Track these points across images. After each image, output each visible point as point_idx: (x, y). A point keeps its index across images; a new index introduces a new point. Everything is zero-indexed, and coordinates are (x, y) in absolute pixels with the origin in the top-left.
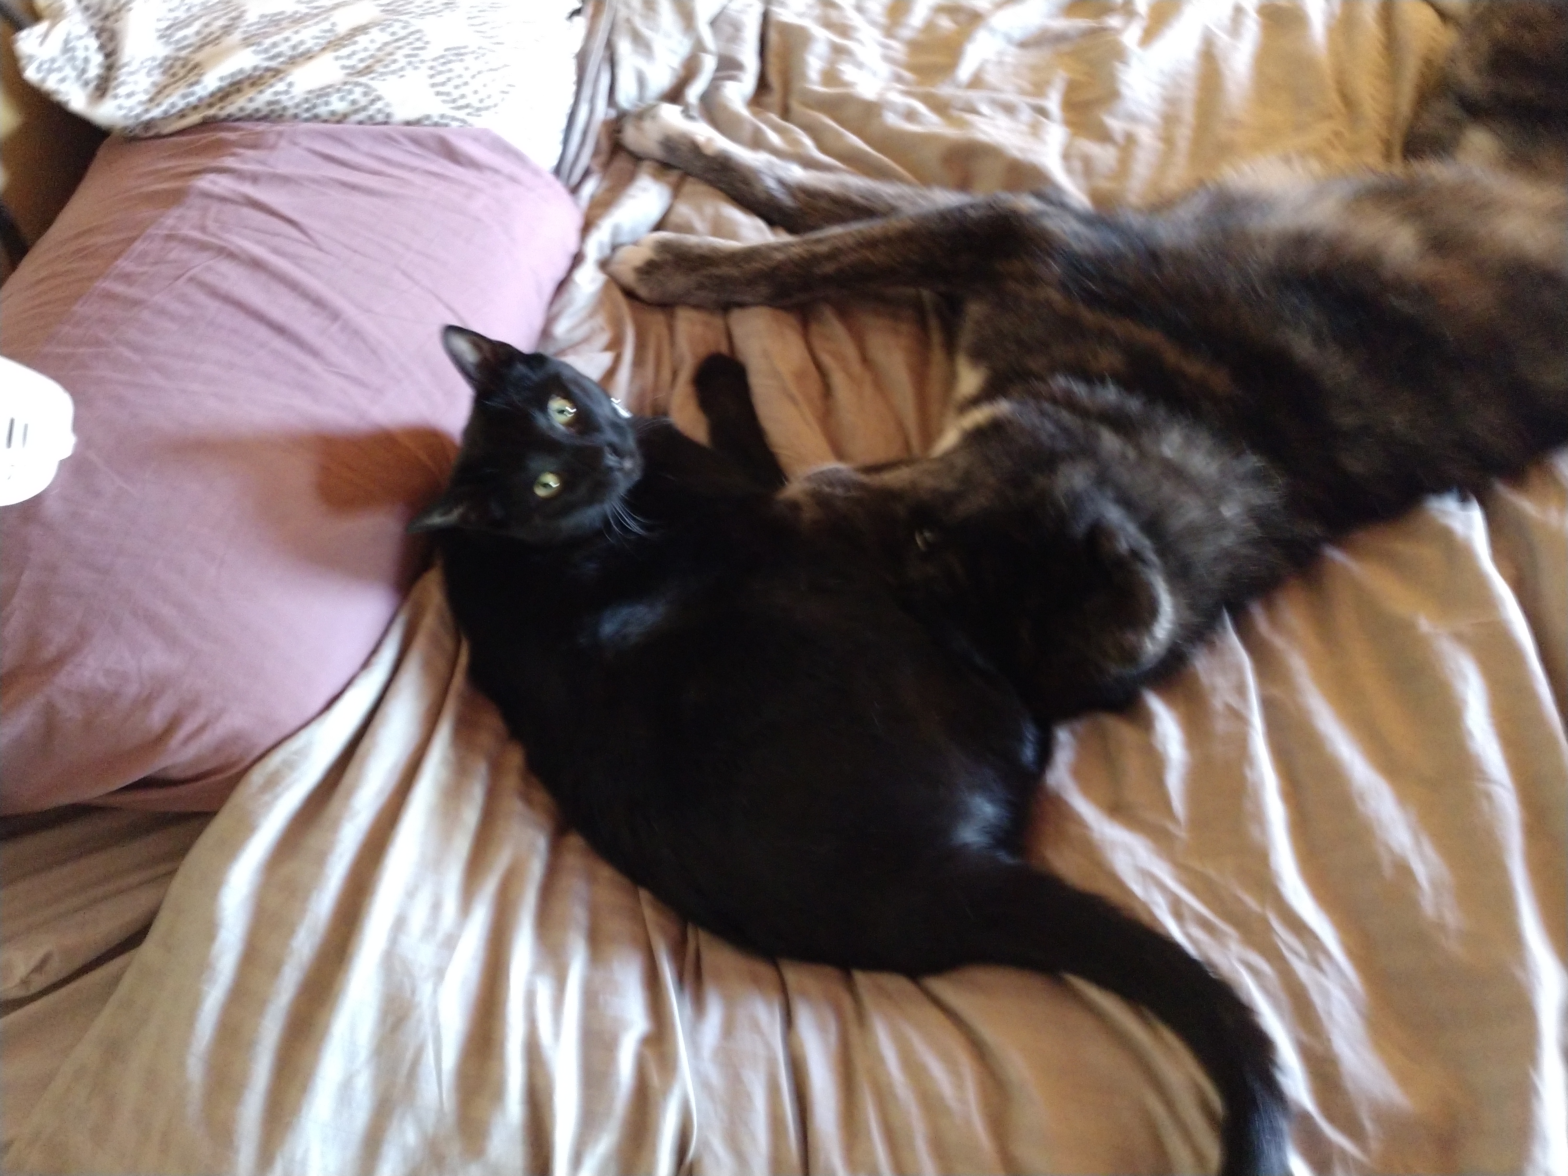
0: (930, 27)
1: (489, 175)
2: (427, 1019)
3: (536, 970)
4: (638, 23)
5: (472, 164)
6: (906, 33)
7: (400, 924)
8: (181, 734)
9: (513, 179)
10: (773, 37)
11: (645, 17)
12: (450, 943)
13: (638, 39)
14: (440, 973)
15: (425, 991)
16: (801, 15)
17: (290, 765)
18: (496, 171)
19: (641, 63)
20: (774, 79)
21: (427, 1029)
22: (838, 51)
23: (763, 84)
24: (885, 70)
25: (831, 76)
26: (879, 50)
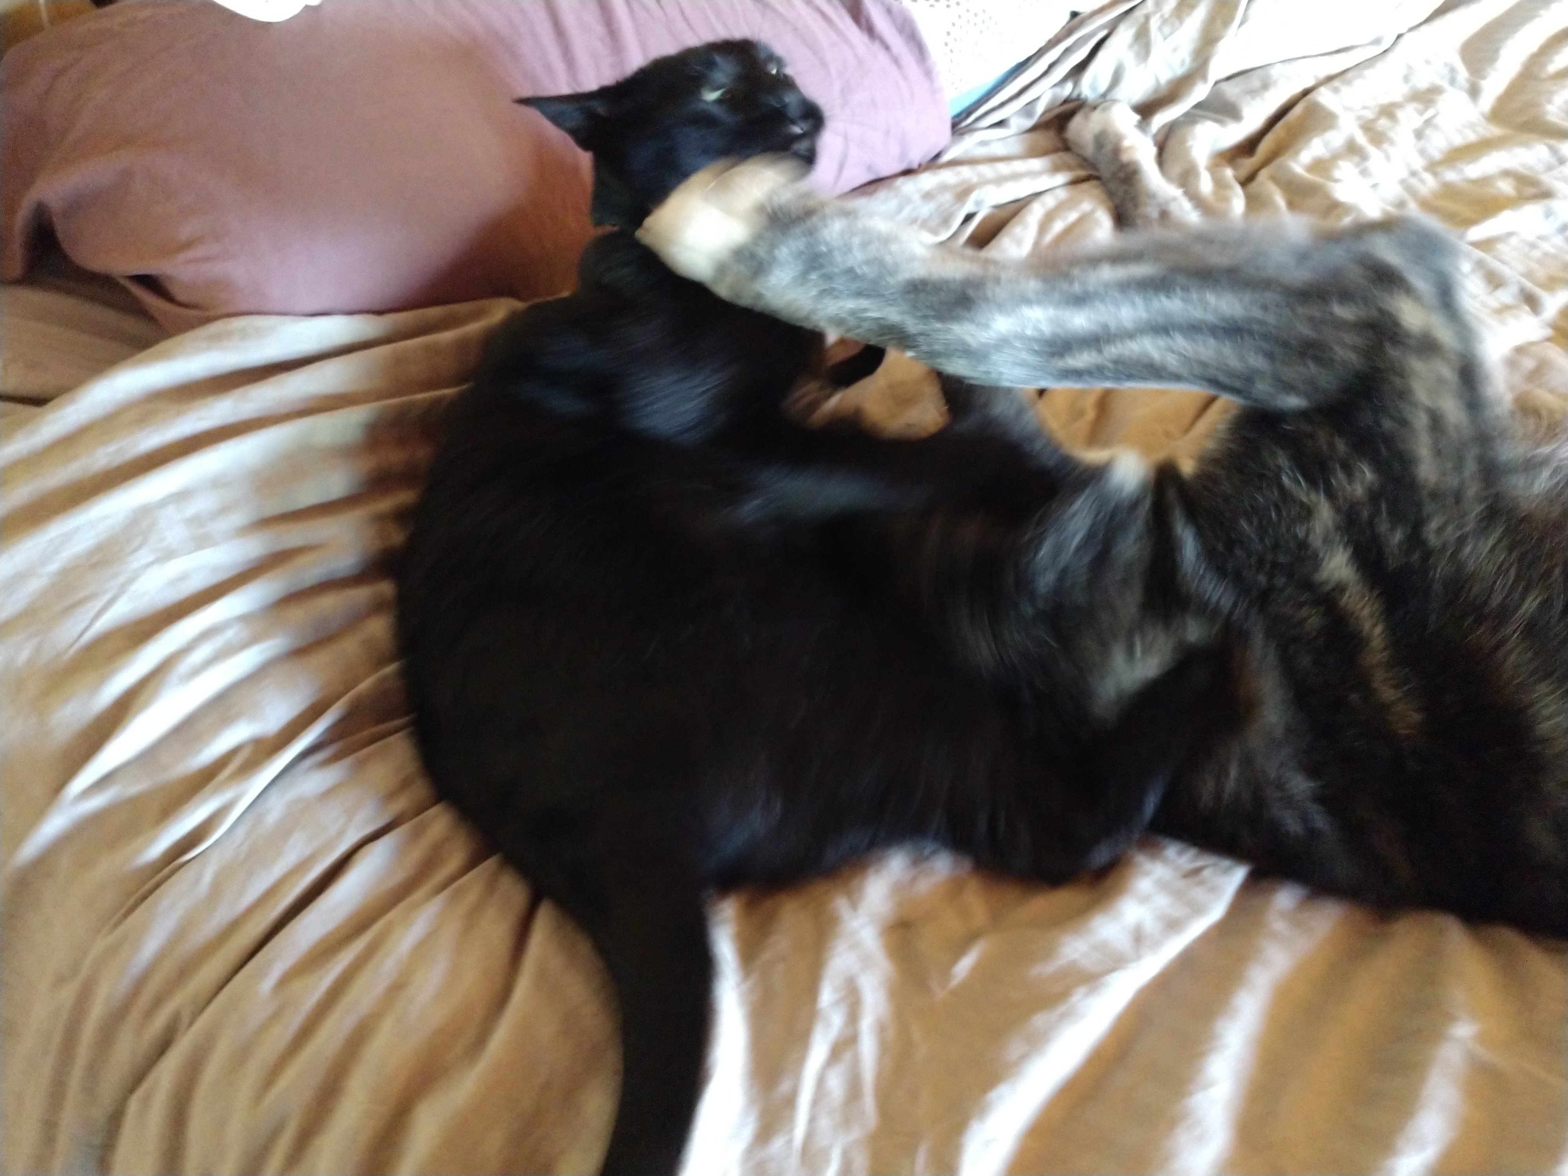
0: (1485, 181)
1: (876, 47)
2: (122, 579)
3: (244, 619)
4: (1154, 23)
5: (870, 30)
6: (1451, 176)
7: (182, 496)
8: (191, 254)
9: (896, 61)
10: (1298, 110)
11: (1165, 21)
12: (202, 542)
13: (1142, 37)
14: (168, 555)
15: (144, 556)
16: (1348, 109)
17: (244, 335)
18: (887, 48)
19: (1129, 58)
20: (1263, 148)
21: (114, 585)
22: (1352, 149)
23: (1249, 146)
24: (1392, 191)
25: (1321, 166)
26: (1404, 174)
